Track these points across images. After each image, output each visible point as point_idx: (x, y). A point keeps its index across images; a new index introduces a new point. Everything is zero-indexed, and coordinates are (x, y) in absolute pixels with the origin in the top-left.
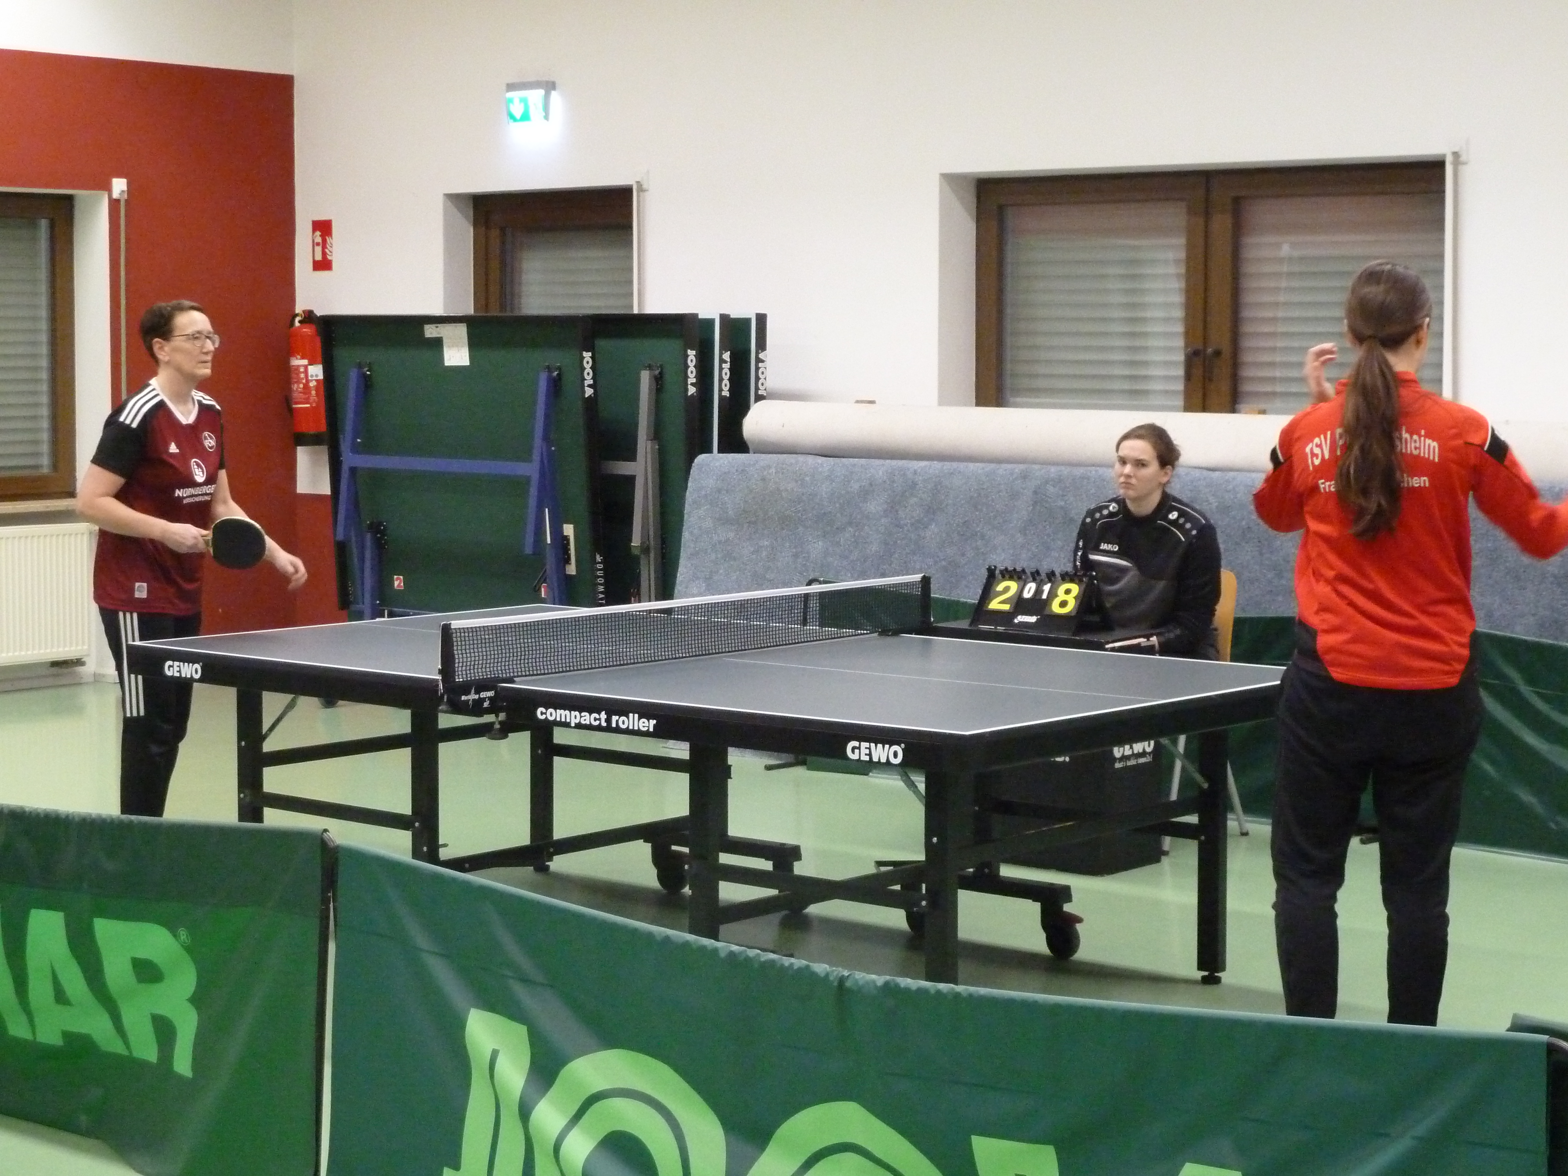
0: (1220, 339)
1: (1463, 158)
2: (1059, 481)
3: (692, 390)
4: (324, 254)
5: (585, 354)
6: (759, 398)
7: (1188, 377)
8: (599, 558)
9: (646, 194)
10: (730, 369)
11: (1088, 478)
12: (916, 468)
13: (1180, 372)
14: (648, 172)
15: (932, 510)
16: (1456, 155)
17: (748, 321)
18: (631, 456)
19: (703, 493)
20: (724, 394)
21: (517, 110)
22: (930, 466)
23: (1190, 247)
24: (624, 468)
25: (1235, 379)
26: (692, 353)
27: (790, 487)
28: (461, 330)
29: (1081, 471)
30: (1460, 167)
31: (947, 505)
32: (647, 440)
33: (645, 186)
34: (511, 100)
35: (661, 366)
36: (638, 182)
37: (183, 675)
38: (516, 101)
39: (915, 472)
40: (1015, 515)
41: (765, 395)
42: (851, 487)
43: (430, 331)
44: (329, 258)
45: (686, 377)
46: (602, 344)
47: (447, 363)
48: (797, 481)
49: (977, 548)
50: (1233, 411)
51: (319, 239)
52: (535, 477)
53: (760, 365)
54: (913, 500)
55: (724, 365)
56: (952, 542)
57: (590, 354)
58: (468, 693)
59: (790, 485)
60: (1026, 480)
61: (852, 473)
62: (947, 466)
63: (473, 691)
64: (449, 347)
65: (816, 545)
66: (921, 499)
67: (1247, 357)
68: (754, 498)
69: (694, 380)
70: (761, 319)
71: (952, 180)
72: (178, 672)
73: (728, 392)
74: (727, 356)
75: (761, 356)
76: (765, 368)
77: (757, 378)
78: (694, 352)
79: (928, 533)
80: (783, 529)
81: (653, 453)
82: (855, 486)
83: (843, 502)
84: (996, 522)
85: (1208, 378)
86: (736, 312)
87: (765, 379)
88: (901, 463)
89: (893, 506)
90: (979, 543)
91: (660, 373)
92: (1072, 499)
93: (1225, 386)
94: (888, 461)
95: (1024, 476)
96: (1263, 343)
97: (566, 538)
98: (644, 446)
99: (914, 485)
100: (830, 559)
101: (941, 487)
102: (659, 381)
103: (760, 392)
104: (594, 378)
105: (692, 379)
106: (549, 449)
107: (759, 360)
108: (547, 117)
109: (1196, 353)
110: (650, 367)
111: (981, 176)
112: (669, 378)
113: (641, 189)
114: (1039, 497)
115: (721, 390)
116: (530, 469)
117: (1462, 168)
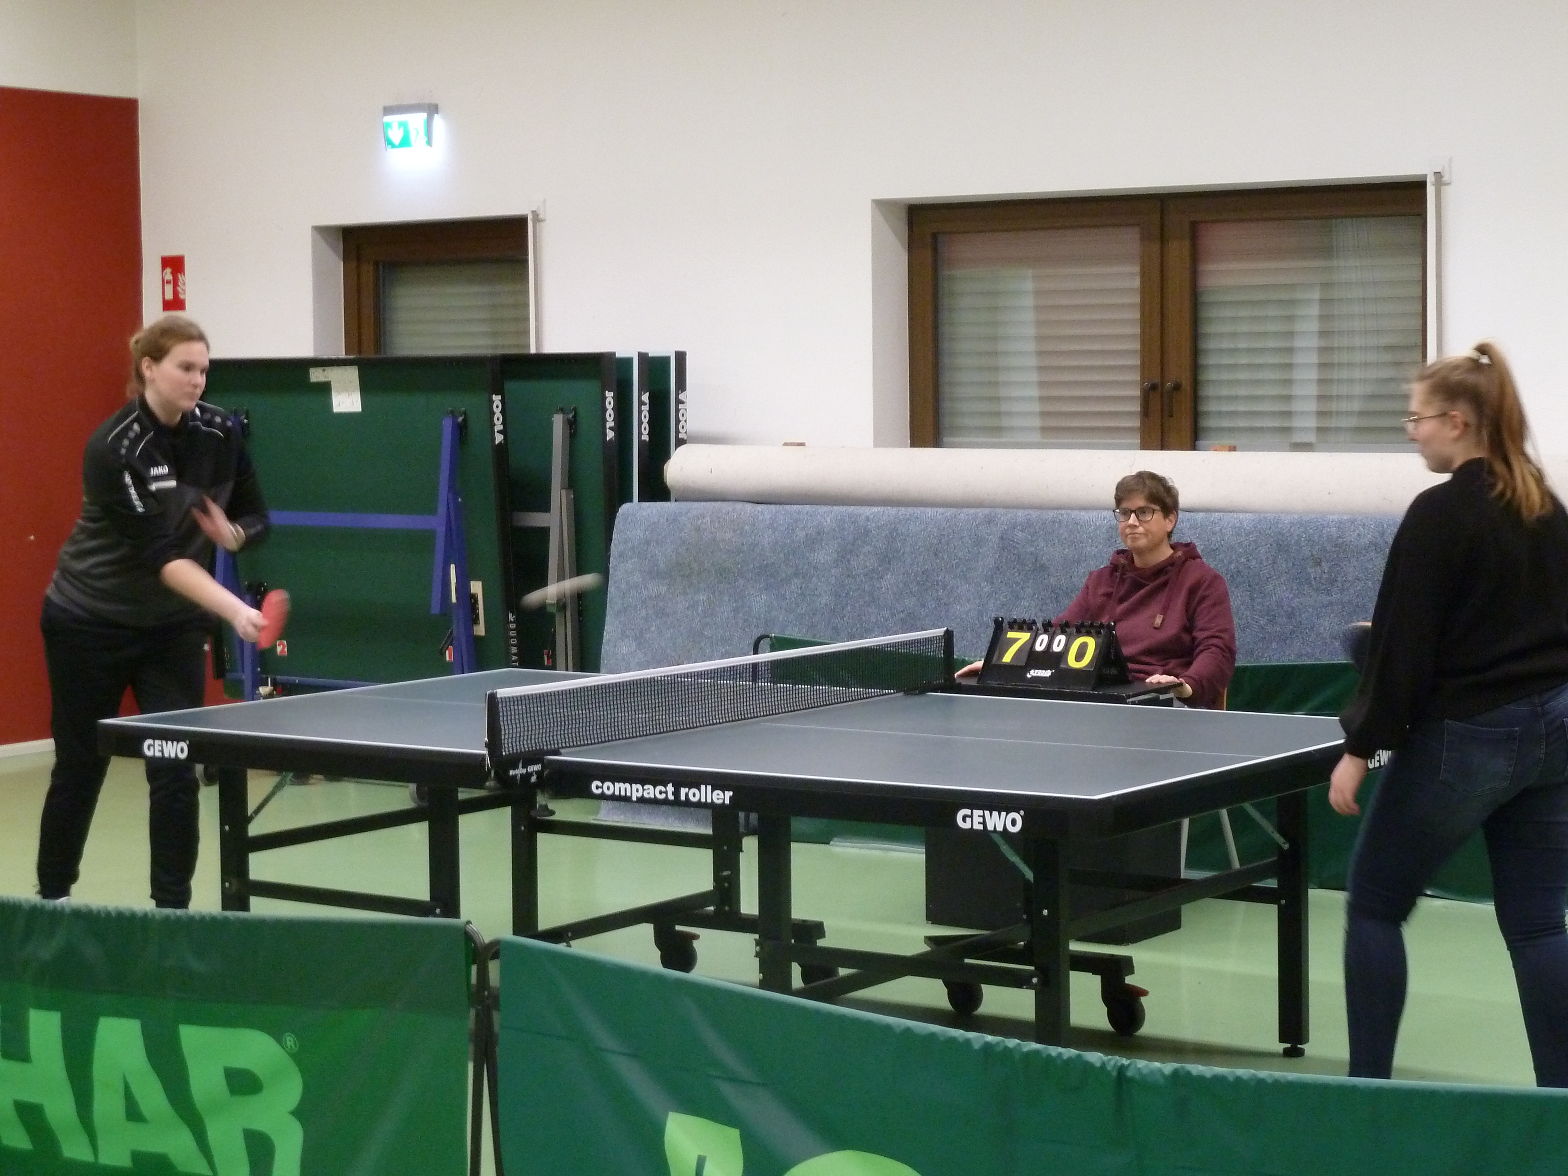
0: (1179, 372)
1: (1446, 179)
2: (1027, 525)
3: (610, 435)
4: (176, 293)
5: (494, 397)
6: (680, 442)
7: (1145, 413)
8: (511, 617)
9: (543, 224)
10: (649, 412)
11: (1060, 522)
12: (868, 514)
13: (1136, 407)
14: (545, 200)
15: (887, 558)
16: (1438, 175)
17: (665, 360)
18: (545, 507)
19: (630, 545)
20: (643, 438)
21: (395, 135)
22: (884, 512)
23: (1144, 276)
24: (537, 519)
25: (1196, 415)
26: (609, 395)
27: (728, 536)
28: (352, 373)
29: (1051, 514)
30: (1442, 188)
31: (904, 553)
32: (562, 489)
33: (541, 216)
34: (389, 125)
35: (575, 409)
36: (533, 212)
37: (166, 755)
38: (395, 126)
39: (868, 519)
40: (981, 563)
41: (685, 438)
42: (796, 536)
43: (316, 375)
44: (181, 296)
45: (605, 421)
46: (510, 386)
47: (337, 409)
48: (734, 531)
49: (939, 599)
50: (1194, 448)
51: (169, 276)
52: (441, 531)
53: (680, 406)
54: (868, 548)
55: (643, 408)
56: (911, 593)
57: (499, 397)
58: (515, 767)
59: (727, 534)
60: (992, 525)
61: (796, 521)
62: (903, 510)
63: (521, 765)
64: (337, 391)
65: (758, 599)
66: (875, 546)
67: (1208, 391)
68: (687, 549)
69: (613, 424)
70: (681, 357)
71: (883, 206)
72: (159, 751)
73: (648, 436)
74: (645, 397)
75: (681, 397)
76: (686, 410)
77: (678, 421)
78: (612, 394)
79: (884, 583)
80: (720, 582)
81: (568, 503)
82: (801, 535)
83: (788, 552)
84: (958, 571)
85: (1167, 412)
86: (654, 351)
87: (686, 421)
88: (851, 509)
89: (844, 555)
90: (941, 592)
91: (575, 417)
92: (1042, 544)
93: (1186, 423)
94: (835, 507)
95: (990, 521)
96: (1225, 376)
97: (474, 597)
98: (559, 496)
99: (867, 532)
100: (774, 613)
101: (897, 534)
102: (572, 425)
103: (680, 436)
104: (504, 423)
105: (610, 423)
106: (455, 499)
107: (679, 402)
108: (429, 142)
109: (1154, 387)
110: (562, 410)
111: (912, 202)
112: (586, 423)
113: (537, 219)
114: (1006, 543)
115: (640, 434)
116: (436, 523)
117: (1446, 191)
